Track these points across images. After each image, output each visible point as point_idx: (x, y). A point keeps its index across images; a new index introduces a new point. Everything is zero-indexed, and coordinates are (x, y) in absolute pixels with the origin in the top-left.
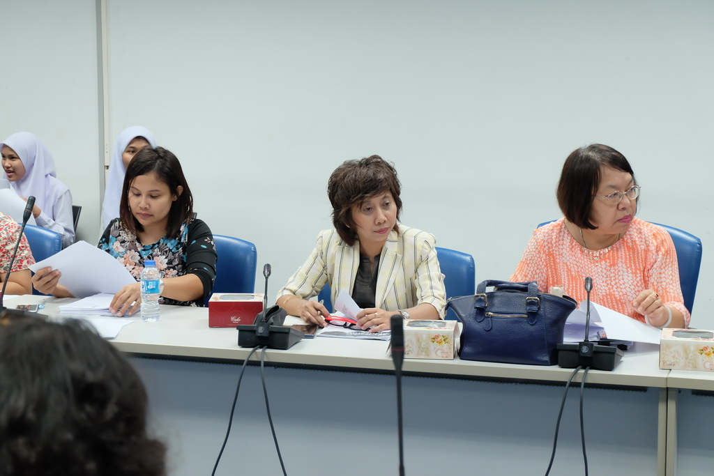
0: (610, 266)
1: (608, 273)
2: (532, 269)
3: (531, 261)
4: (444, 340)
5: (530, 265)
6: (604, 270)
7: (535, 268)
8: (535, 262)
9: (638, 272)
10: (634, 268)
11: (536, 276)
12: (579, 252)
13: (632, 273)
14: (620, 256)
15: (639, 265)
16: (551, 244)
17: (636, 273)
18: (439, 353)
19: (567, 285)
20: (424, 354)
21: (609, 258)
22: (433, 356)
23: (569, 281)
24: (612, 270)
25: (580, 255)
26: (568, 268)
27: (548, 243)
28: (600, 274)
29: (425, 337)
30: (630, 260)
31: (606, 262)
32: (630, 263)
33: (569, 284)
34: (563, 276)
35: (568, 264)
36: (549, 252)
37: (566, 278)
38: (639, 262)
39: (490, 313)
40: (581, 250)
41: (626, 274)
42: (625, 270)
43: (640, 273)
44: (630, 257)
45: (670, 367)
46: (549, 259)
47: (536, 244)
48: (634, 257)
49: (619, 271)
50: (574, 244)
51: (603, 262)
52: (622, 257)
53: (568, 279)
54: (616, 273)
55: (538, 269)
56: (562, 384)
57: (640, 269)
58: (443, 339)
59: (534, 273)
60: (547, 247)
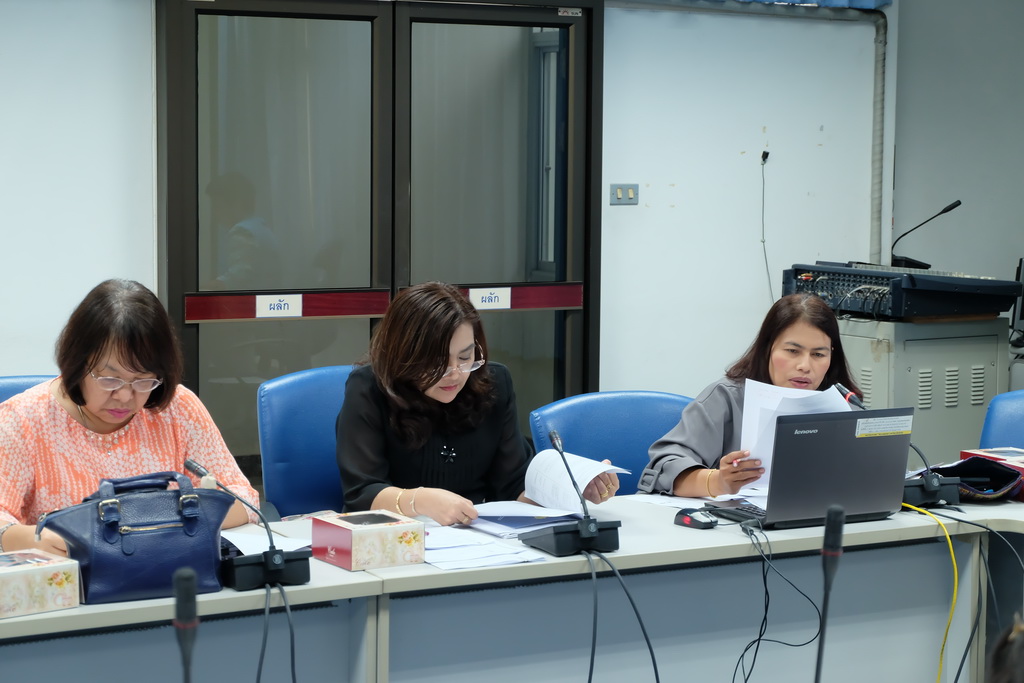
0: (129, 454)
1: (127, 464)
2: (14, 462)
3: (12, 451)
4: (66, 579)
5: (10, 456)
6: (121, 462)
7: (20, 461)
8: (17, 451)
9: (167, 457)
10: (160, 452)
11: (22, 473)
12: (83, 437)
13: (160, 460)
14: (141, 437)
15: (167, 448)
16: (40, 424)
17: (164, 460)
18: (60, 601)
19: (69, 486)
20: (37, 605)
21: (126, 443)
22: (51, 605)
23: (71, 481)
24: (132, 460)
25: (84, 443)
26: (66, 461)
27: (36, 423)
28: (116, 467)
29: (38, 579)
30: (154, 441)
31: (123, 449)
32: (155, 446)
33: (72, 484)
34: (62, 474)
35: (67, 455)
36: (38, 436)
37: (67, 476)
38: (166, 443)
39: (123, 528)
40: (84, 434)
41: (151, 462)
42: (150, 457)
43: (170, 459)
44: (153, 438)
45: (364, 567)
46: (39, 446)
47: (15, 424)
48: (159, 436)
49: (143, 459)
50: (72, 425)
51: (119, 450)
52: (144, 439)
53: (70, 477)
54: (138, 463)
55: (23, 461)
56: (259, 612)
57: (168, 454)
58: (64, 577)
59: (18, 467)
60: (34, 430)
